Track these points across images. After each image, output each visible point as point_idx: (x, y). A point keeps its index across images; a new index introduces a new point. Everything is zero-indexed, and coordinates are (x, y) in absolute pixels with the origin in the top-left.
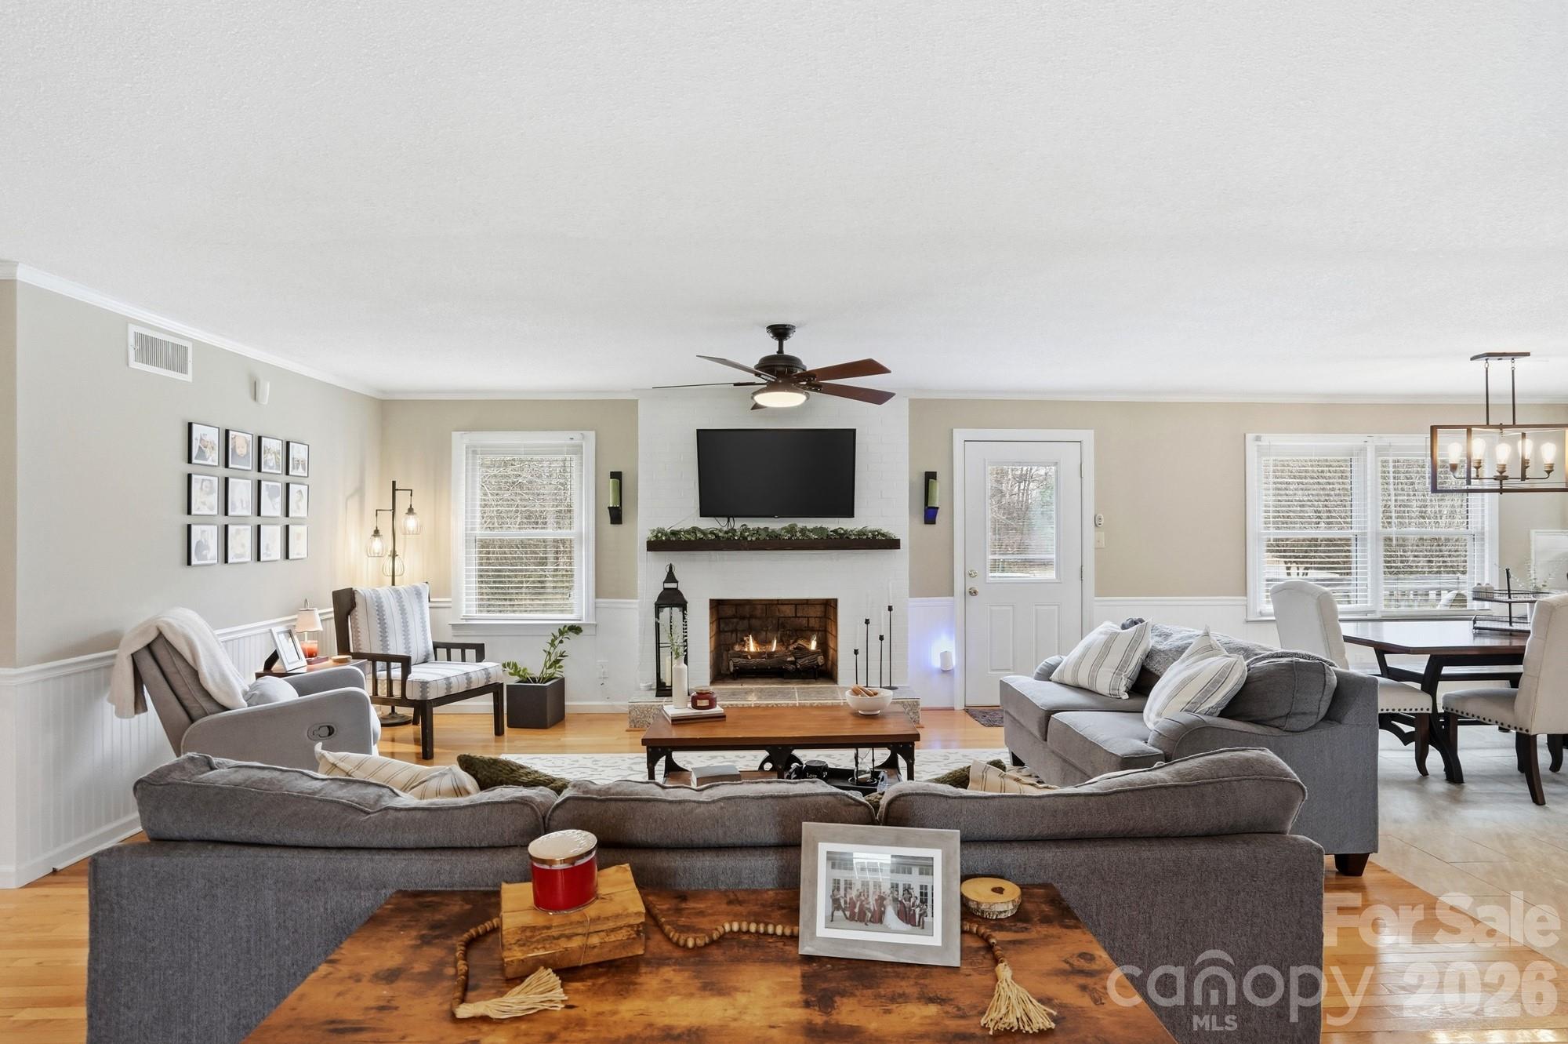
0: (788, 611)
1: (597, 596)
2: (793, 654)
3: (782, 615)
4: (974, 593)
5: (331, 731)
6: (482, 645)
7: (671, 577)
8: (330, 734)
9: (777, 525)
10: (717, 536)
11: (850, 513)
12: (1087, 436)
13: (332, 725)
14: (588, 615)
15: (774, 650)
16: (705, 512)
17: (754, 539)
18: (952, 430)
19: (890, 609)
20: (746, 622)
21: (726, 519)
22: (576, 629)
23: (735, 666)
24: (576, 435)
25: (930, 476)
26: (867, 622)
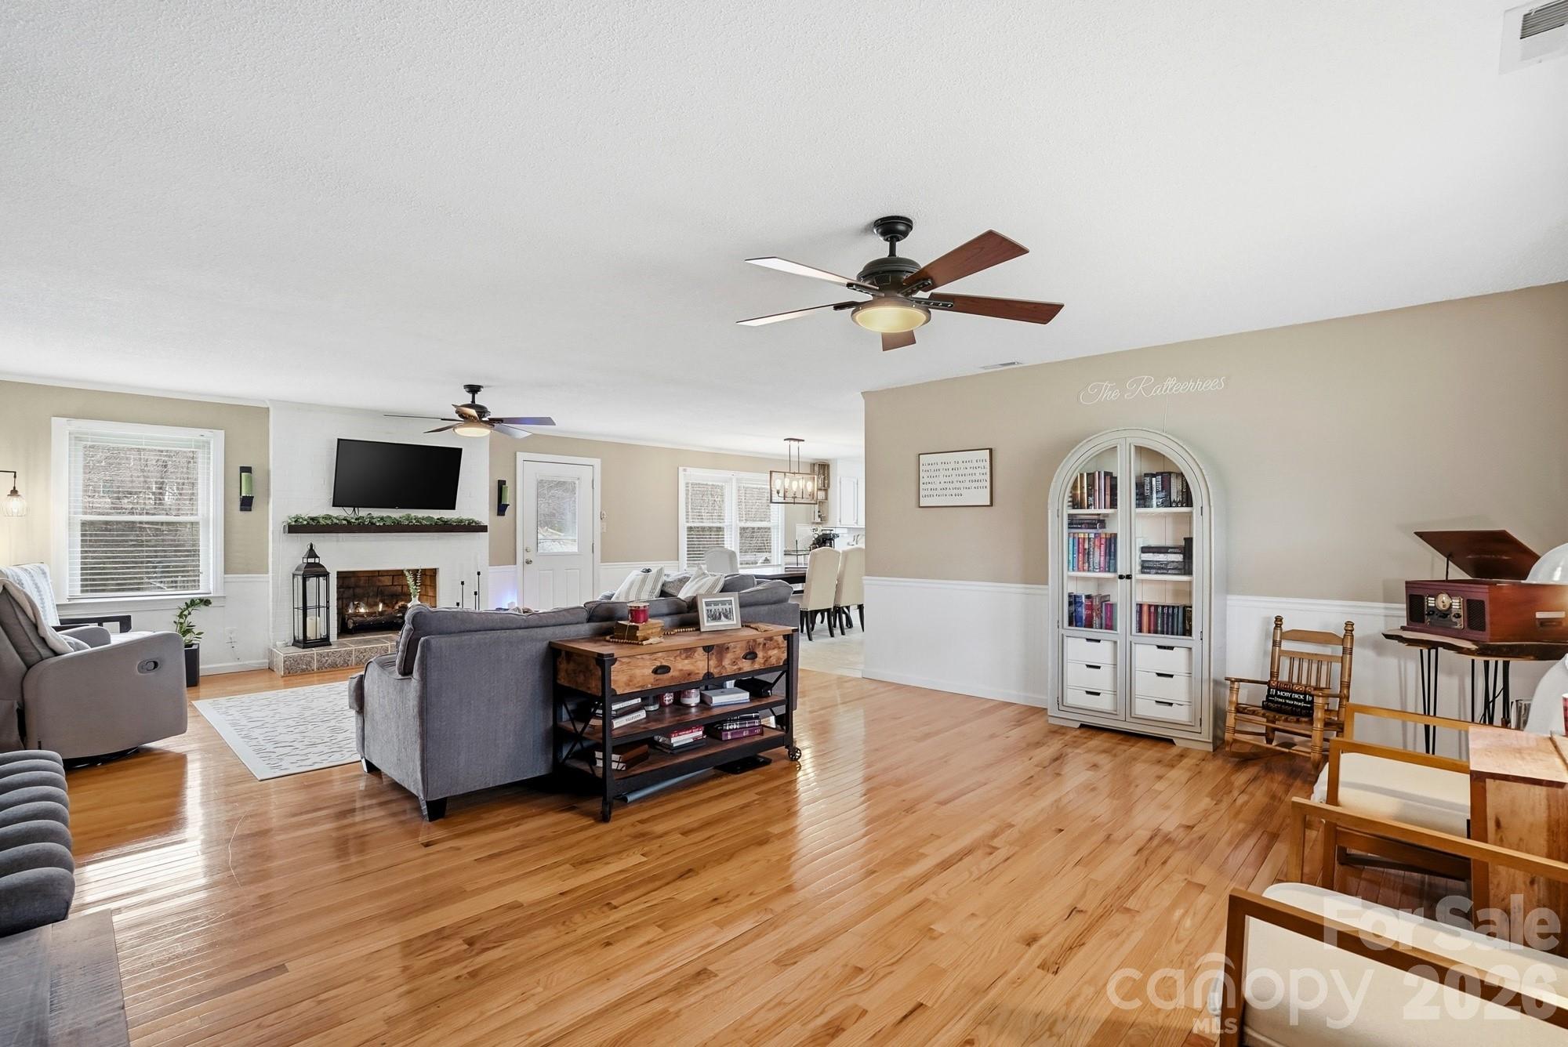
0: (387, 581)
1: (226, 572)
2: (399, 611)
3: (381, 584)
4: (529, 562)
5: (156, 664)
6: (129, 617)
7: (312, 553)
8: (154, 668)
9: (397, 514)
10: (348, 522)
11: (453, 507)
12: (597, 462)
13: (157, 661)
14: (216, 589)
15: (380, 610)
16: (336, 503)
17: (382, 524)
18: (515, 454)
19: (479, 573)
20: (351, 591)
21: (352, 509)
22: (206, 602)
23: (354, 623)
24: (206, 432)
25: (501, 484)
26: (463, 583)
